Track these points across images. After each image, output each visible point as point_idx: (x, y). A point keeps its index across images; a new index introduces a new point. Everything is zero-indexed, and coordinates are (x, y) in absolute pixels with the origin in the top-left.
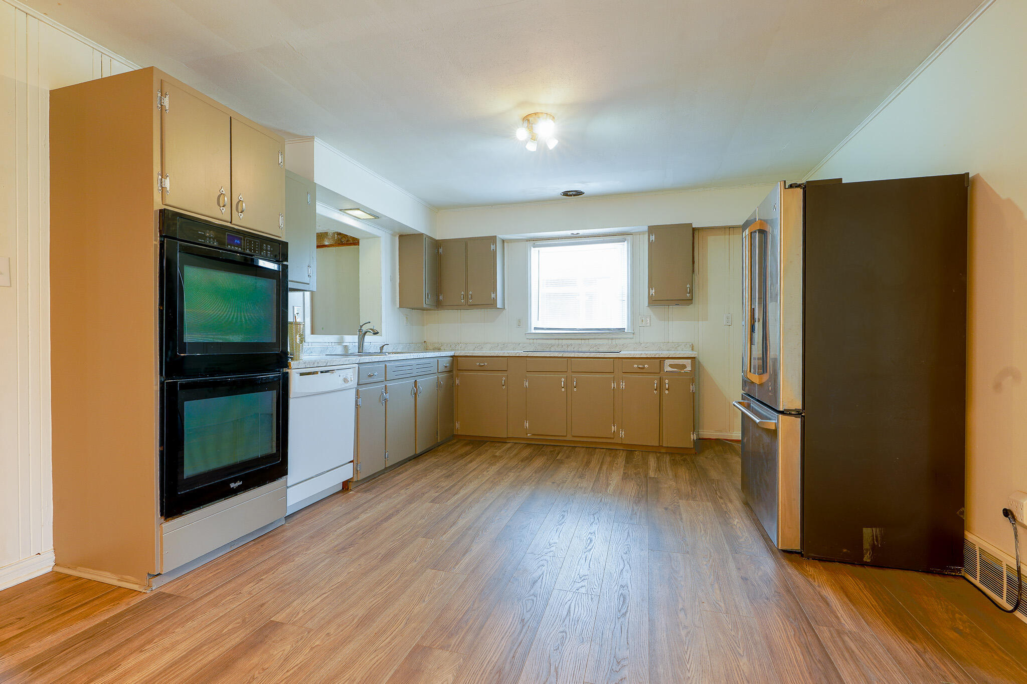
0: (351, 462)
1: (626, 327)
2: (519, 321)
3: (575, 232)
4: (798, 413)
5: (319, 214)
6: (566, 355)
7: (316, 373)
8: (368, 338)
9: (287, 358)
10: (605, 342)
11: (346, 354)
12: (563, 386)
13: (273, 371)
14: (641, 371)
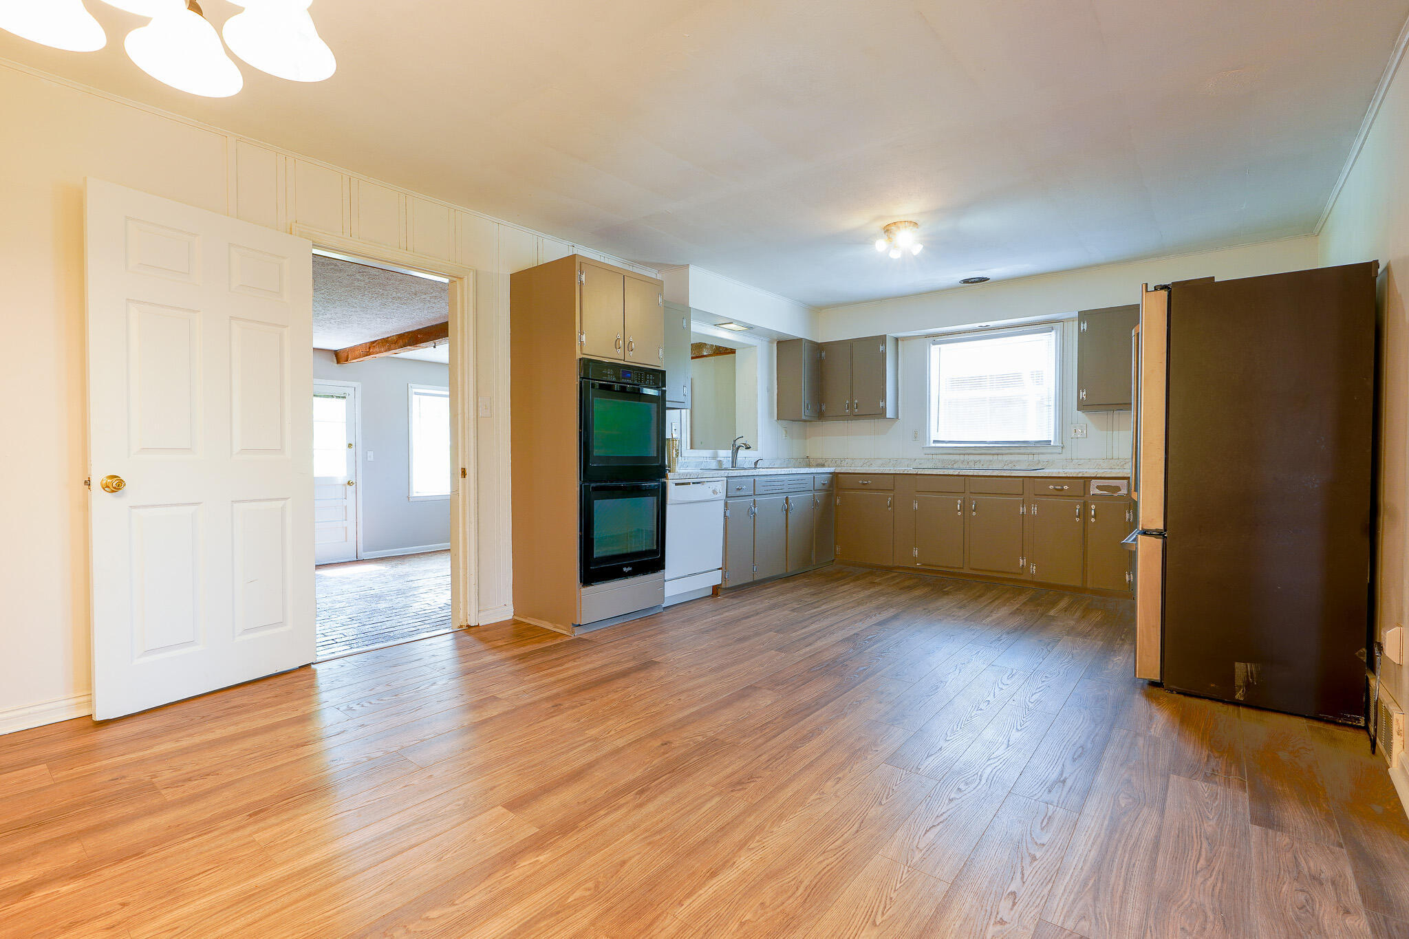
0: (719, 569)
1: (1052, 439)
2: (916, 433)
3: (984, 324)
4: (1160, 534)
5: (694, 332)
6: (962, 473)
7: (689, 483)
8: (742, 453)
9: (665, 470)
10: (1025, 457)
11: (720, 468)
12: (959, 509)
13: (652, 480)
14: (1059, 493)
